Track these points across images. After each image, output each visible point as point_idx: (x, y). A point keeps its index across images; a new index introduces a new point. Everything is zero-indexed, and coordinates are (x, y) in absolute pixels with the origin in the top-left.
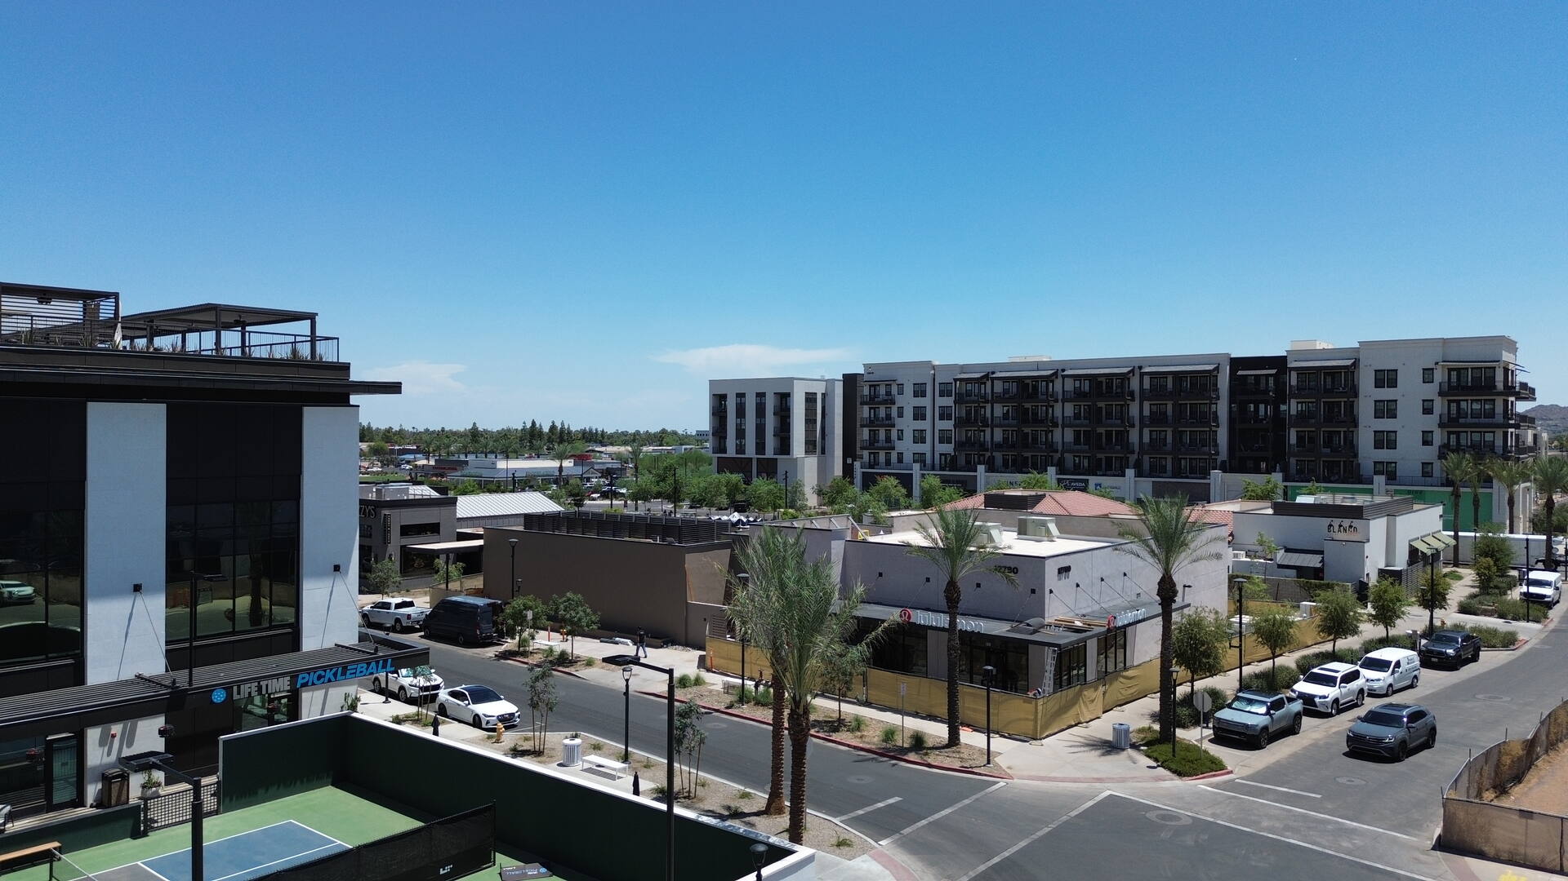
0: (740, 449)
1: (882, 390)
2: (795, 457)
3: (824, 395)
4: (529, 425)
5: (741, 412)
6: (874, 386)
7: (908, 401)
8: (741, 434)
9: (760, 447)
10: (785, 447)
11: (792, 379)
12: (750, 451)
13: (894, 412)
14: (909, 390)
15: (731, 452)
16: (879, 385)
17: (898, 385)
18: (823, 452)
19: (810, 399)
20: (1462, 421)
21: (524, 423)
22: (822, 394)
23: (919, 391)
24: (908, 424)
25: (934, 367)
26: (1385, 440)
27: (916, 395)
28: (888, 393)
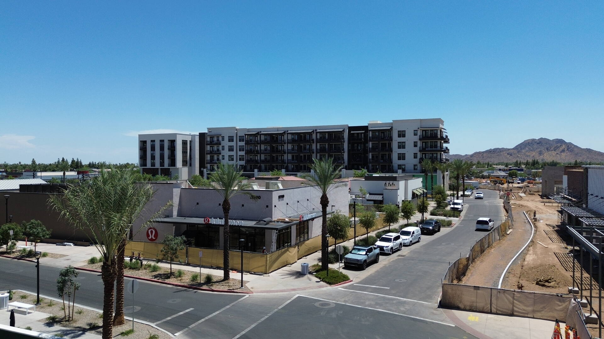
0: (153, 164)
1: (215, 139)
2: (177, 167)
3: (191, 141)
4: (61, 160)
5: (153, 148)
6: (212, 137)
7: (226, 143)
8: (153, 158)
9: (162, 164)
10: (173, 162)
11: (176, 134)
12: (158, 165)
13: (220, 148)
14: (226, 139)
15: (149, 166)
16: (214, 137)
17: (222, 137)
18: (190, 165)
19: (184, 143)
20: (426, 149)
21: (59, 159)
22: (190, 141)
23: (231, 139)
24: (226, 153)
25: (237, 130)
26: (402, 157)
27: (229, 141)
28: (218, 140)
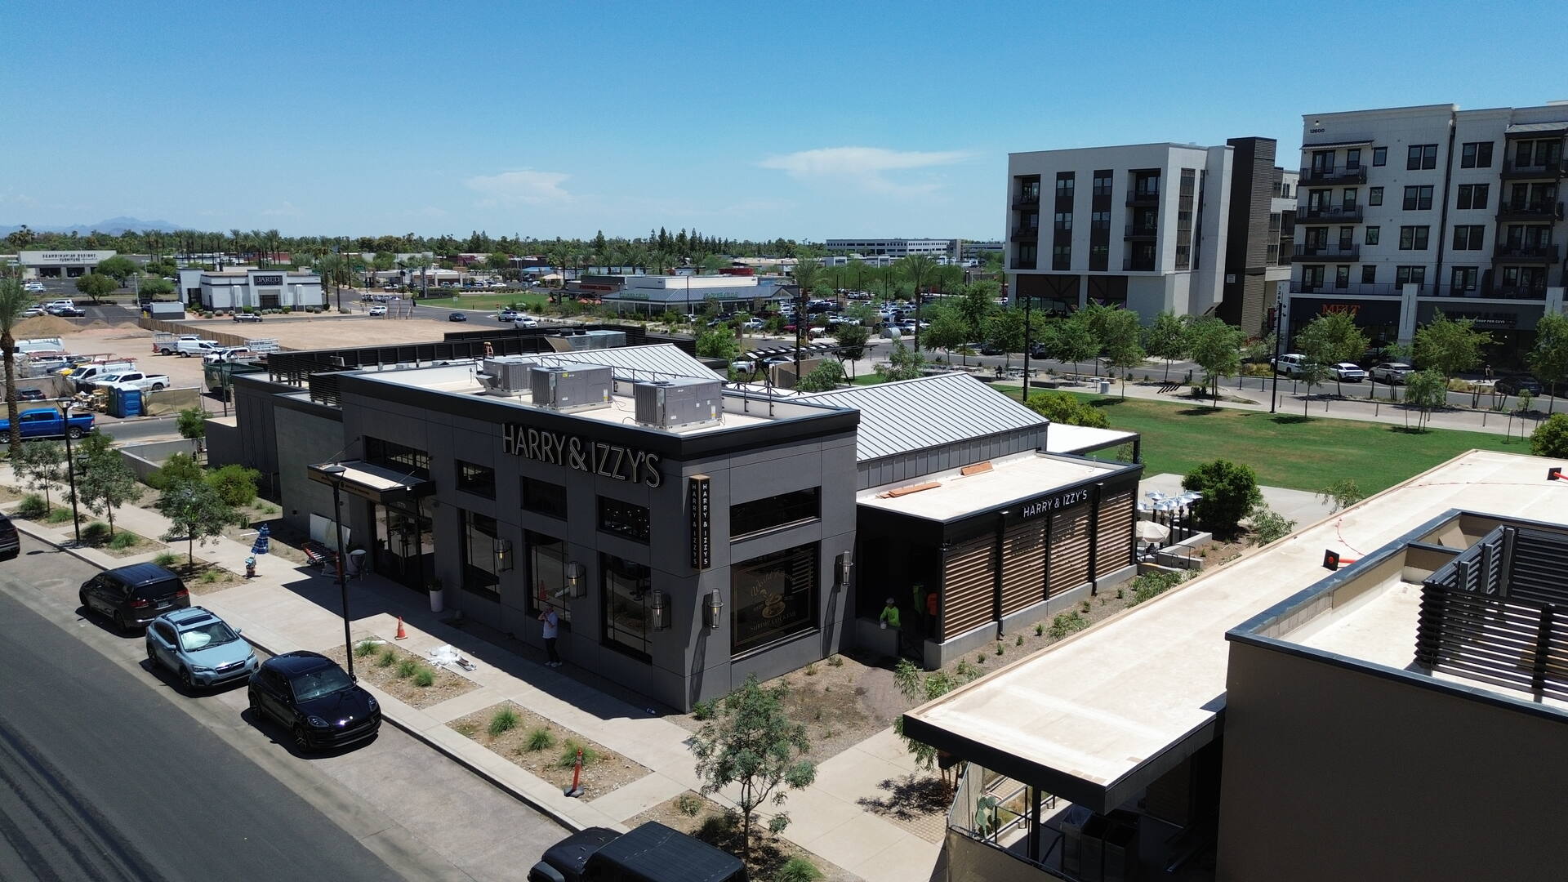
0: (1062, 259)
1: (1341, 160)
2: (1163, 274)
5: (1064, 202)
6: (1324, 153)
7: (1395, 177)
8: (1063, 236)
9: (1099, 259)
11: (1168, 145)
12: (1080, 263)
13: (1363, 195)
14: (1398, 158)
15: (1044, 264)
16: (1333, 151)
17: (1376, 149)
18: (1196, 266)
19: (1187, 176)
22: (1201, 171)
23: (1421, 157)
24: (1391, 217)
25: (1454, 115)
27: (1412, 165)
28: (1353, 164)
